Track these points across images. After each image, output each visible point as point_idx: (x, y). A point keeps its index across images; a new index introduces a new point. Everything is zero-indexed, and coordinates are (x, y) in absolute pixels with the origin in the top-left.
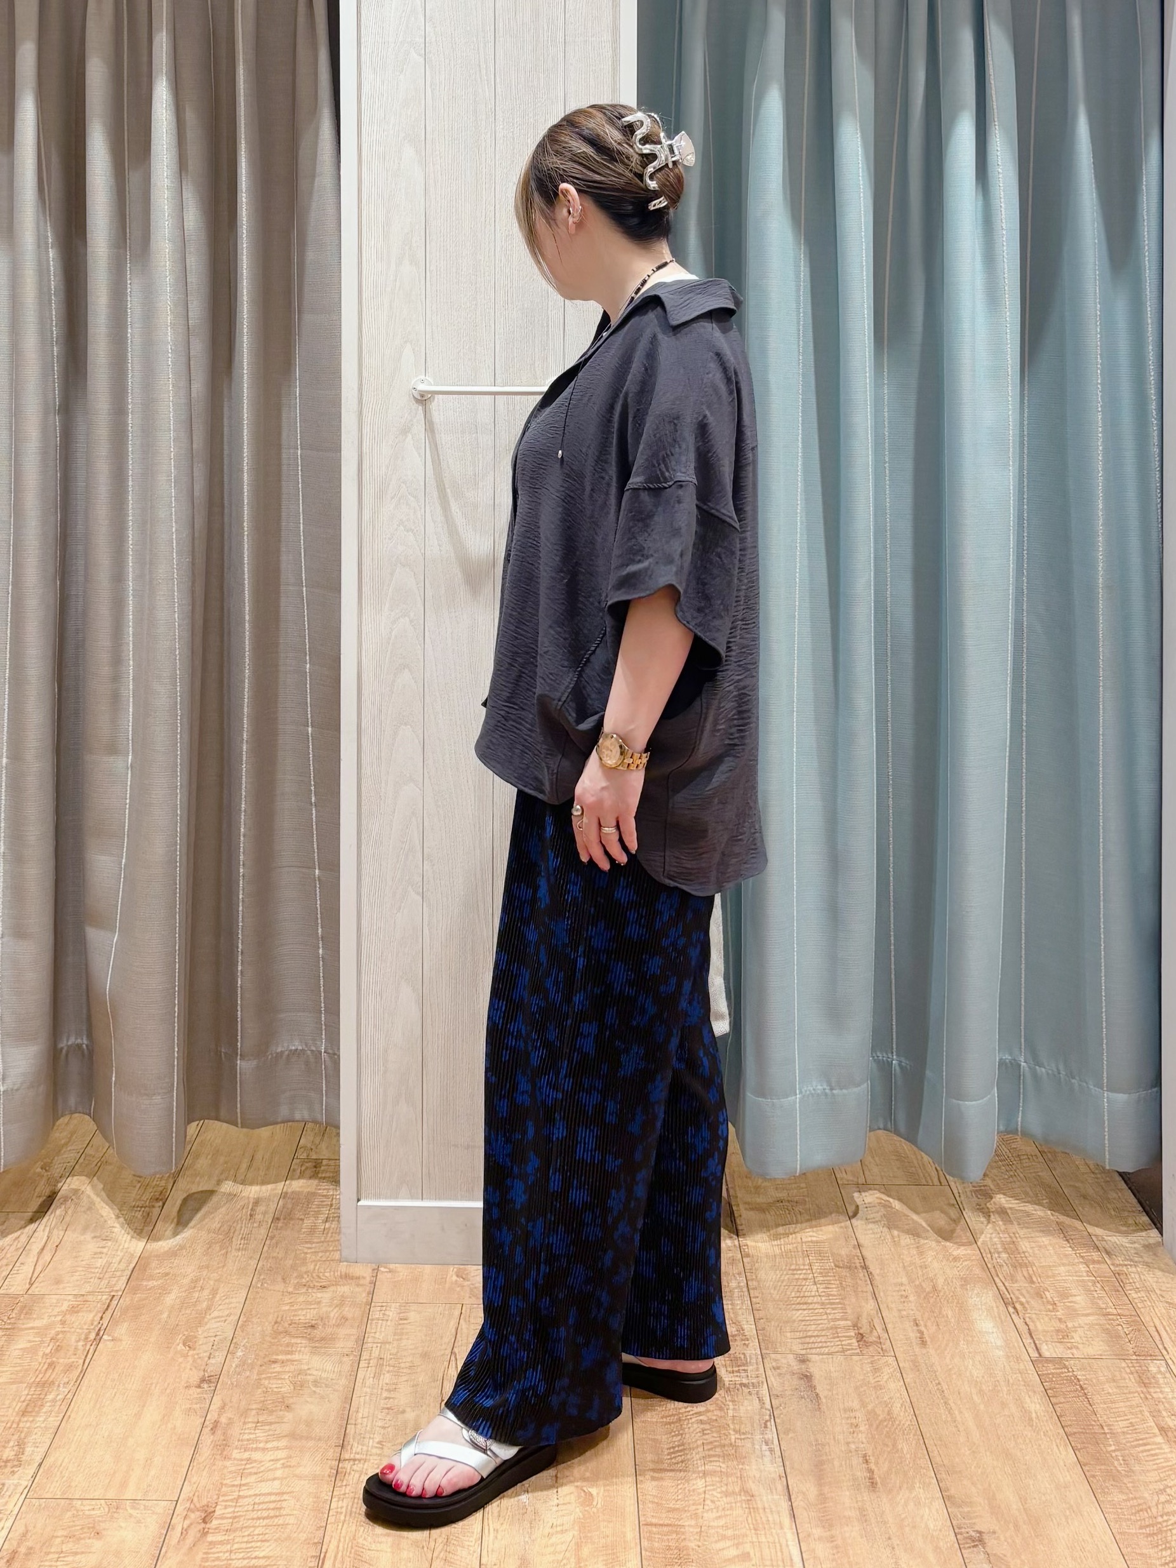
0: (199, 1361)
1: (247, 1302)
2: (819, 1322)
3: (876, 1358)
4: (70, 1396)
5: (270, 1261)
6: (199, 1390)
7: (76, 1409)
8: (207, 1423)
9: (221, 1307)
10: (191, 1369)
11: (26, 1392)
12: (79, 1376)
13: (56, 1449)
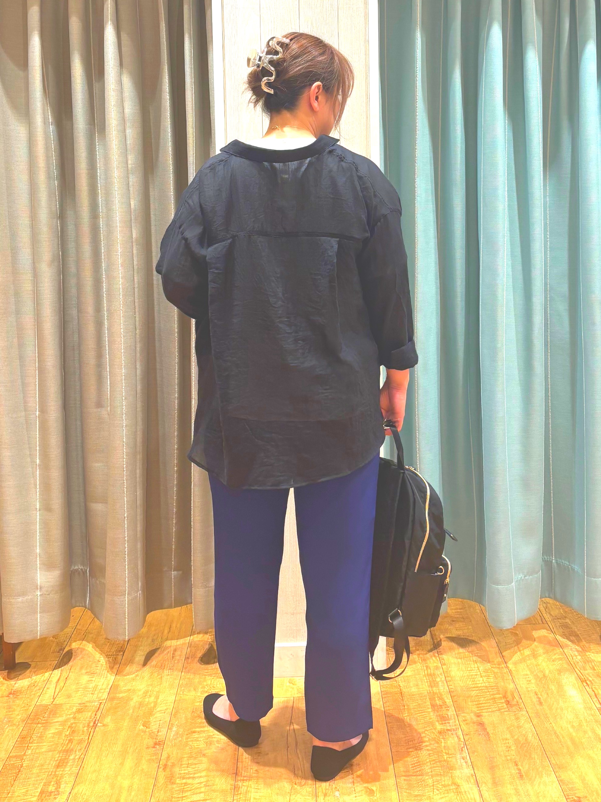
0: (152, 734)
1: (175, 702)
2: (486, 696)
3: (517, 712)
4: (82, 756)
5: (186, 680)
6: (154, 749)
7: (86, 762)
8: (160, 766)
9: (161, 705)
10: (148, 738)
11: (58, 756)
12: (86, 746)
13: (78, 785)
